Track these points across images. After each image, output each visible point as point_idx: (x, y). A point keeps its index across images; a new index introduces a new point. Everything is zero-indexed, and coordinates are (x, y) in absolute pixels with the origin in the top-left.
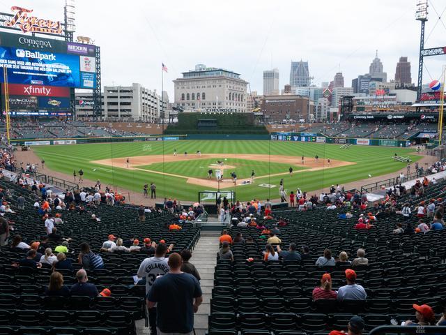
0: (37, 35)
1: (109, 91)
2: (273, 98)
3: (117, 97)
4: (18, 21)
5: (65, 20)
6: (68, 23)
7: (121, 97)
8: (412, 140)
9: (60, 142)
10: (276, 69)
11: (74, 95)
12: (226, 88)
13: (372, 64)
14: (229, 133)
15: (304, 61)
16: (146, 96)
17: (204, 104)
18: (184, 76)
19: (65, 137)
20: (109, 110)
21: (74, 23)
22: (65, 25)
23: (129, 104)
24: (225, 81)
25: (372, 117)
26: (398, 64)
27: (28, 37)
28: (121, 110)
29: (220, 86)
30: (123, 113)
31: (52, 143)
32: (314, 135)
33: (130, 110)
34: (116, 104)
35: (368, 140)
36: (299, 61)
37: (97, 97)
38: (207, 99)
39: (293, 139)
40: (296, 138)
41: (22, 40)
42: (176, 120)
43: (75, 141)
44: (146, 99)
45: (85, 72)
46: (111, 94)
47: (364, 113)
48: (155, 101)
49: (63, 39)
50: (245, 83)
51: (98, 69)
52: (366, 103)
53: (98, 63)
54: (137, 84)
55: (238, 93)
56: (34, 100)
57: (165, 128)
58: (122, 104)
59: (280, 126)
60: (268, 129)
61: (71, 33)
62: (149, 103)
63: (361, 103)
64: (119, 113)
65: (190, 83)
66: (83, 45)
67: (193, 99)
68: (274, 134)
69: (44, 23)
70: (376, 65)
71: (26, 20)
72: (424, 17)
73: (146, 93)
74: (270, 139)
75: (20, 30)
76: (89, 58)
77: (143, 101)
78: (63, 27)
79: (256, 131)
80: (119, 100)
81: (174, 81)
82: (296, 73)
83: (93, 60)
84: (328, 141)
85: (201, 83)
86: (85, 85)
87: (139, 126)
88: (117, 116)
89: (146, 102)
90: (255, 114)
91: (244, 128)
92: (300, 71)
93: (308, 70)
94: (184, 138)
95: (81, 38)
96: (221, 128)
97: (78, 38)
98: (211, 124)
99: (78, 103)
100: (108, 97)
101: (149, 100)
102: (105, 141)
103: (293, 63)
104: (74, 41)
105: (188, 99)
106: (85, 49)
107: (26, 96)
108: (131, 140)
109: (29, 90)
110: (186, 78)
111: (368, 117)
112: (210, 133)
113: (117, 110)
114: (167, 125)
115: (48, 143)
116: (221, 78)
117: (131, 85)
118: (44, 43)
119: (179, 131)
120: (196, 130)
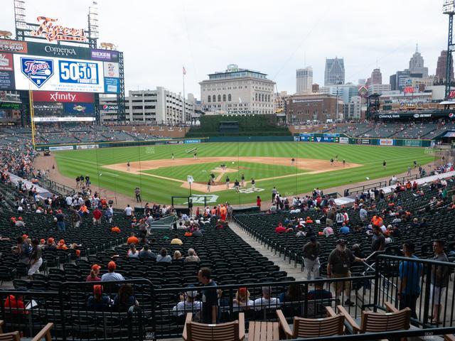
0: (62, 43)
1: (134, 95)
2: (301, 98)
3: (141, 101)
4: (43, 31)
5: (89, 27)
6: (92, 30)
7: (145, 101)
8: (437, 139)
9: (83, 147)
10: (310, 67)
11: (98, 100)
12: (252, 89)
13: (412, 59)
14: (251, 135)
15: (339, 58)
16: (170, 99)
17: (230, 105)
18: (210, 77)
19: (88, 142)
20: (134, 114)
21: (98, 29)
22: (89, 32)
23: (154, 107)
24: (251, 82)
25: (398, 116)
26: (439, 58)
27: (54, 46)
28: (146, 114)
29: (246, 87)
30: (148, 117)
31: (75, 148)
32: (337, 135)
33: (154, 114)
34: (141, 107)
35: (392, 140)
36: (334, 58)
37: (121, 102)
38: (233, 101)
39: (316, 140)
40: (319, 139)
41: (48, 49)
42: (198, 123)
43: (97, 146)
44: (171, 102)
45: (109, 78)
46: (136, 98)
47: (390, 112)
48: (180, 104)
49: (87, 46)
50: (272, 83)
51: (122, 74)
52: (393, 101)
53: (121, 69)
54: (161, 88)
55: (265, 94)
56: (60, 106)
57: (187, 131)
58: (146, 107)
59: (303, 127)
60: (291, 130)
61: (95, 40)
62: (174, 106)
63: (388, 102)
64: (144, 117)
65: (216, 85)
66: (106, 51)
67: (219, 101)
68: (297, 135)
69: (69, 31)
70: (417, 60)
71: (51, 29)
72: (452, 11)
73: (171, 96)
74: (293, 140)
75: (46, 39)
76: (112, 63)
77: (168, 104)
78: (87, 34)
79: (278, 132)
80: (143, 104)
81: (200, 83)
82: (330, 70)
83: (116, 65)
84: (351, 142)
85: (227, 84)
86: (109, 90)
87: (161, 129)
88: (142, 120)
89: (170, 105)
90: (278, 115)
91: (267, 130)
92: (335, 69)
93: (343, 67)
94: (206, 141)
95: (105, 44)
96: (243, 130)
97: (101, 44)
98: (233, 127)
99: (102, 107)
100: (133, 101)
101: (174, 103)
102: (127, 145)
103: (328, 60)
104: (98, 48)
105: (214, 101)
106: (108, 55)
107: (53, 103)
108: (153, 143)
109: (55, 96)
110: (212, 79)
111: (394, 116)
112: (231, 135)
113: (142, 114)
114: (189, 128)
115: (72, 148)
116: (247, 79)
117: (155, 89)
118: (68, 51)
119: (201, 133)
120: (218, 133)
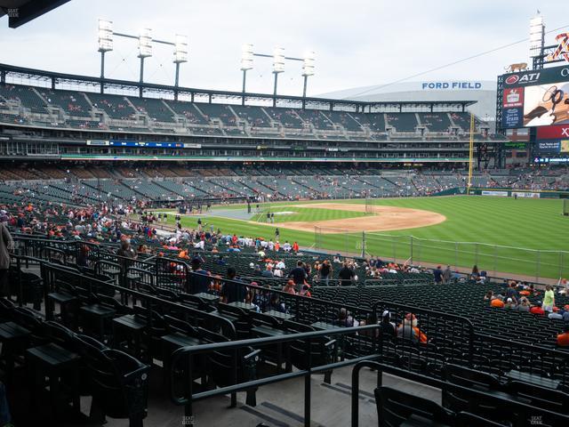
31: (509, 195)
41: (565, 71)
43: (539, 194)
75: (564, 60)
115: (506, 194)
